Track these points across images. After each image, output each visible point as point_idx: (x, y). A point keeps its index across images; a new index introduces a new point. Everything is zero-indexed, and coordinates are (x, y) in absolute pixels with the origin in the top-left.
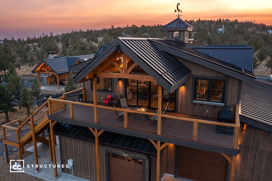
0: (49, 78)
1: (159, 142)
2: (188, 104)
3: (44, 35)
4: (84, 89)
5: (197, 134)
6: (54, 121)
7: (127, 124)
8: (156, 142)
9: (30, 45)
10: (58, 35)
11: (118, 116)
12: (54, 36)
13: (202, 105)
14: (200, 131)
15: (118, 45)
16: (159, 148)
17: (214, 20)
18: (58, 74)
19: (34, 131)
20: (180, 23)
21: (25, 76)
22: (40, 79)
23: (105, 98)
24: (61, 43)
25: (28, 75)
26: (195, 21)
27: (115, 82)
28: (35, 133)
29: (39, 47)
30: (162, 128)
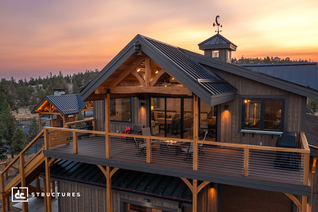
0: (53, 121)
1: (195, 181)
2: (234, 135)
3: (51, 75)
4: (95, 120)
5: (249, 166)
6: (51, 158)
7: (150, 158)
8: (191, 181)
9: (34, 87)
10: (69, 76)
11: (139, 148)
12: (64, 76)
13: (253, 134)
14: (253, 162)
15: (138, 44)
16: (195, 190)
17: (261, 59)
18: (65, 115)
19: (24, 175)
20: (220, 39)
21: (23, 120)
22: (42, 124)
23: (122, 131)
24: (72, 85)
25: (28, 120)
26: (238, 60)
27: (136, 110)
28: (25, 177)
29: (44, 89)
30: (200, 160)
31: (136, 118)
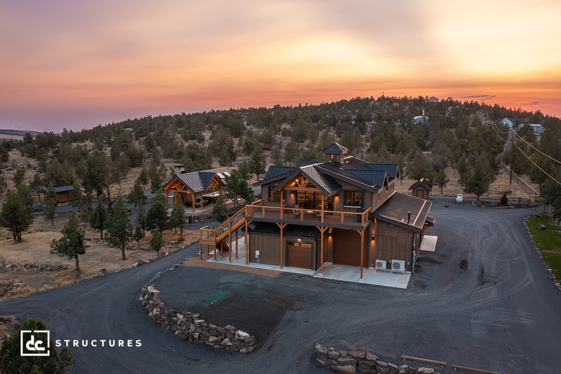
2: (339, 207)
4: (262, 201)
5: (343, 220)
6: (249, 221)
7: (302, 219)
8: (321, 227)
13: (350, 208)
14: (345, 218)
16: (322, 231)
26: (375, 99)
27: (289, 196)
28: (231, 232)
30: (324, 220)
31: (288, 199)
